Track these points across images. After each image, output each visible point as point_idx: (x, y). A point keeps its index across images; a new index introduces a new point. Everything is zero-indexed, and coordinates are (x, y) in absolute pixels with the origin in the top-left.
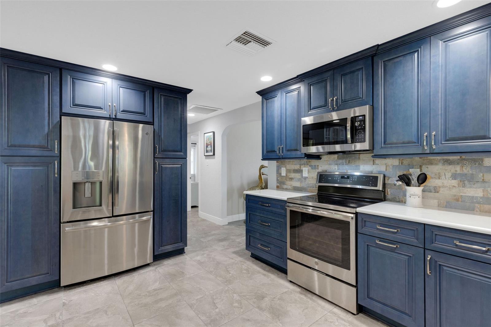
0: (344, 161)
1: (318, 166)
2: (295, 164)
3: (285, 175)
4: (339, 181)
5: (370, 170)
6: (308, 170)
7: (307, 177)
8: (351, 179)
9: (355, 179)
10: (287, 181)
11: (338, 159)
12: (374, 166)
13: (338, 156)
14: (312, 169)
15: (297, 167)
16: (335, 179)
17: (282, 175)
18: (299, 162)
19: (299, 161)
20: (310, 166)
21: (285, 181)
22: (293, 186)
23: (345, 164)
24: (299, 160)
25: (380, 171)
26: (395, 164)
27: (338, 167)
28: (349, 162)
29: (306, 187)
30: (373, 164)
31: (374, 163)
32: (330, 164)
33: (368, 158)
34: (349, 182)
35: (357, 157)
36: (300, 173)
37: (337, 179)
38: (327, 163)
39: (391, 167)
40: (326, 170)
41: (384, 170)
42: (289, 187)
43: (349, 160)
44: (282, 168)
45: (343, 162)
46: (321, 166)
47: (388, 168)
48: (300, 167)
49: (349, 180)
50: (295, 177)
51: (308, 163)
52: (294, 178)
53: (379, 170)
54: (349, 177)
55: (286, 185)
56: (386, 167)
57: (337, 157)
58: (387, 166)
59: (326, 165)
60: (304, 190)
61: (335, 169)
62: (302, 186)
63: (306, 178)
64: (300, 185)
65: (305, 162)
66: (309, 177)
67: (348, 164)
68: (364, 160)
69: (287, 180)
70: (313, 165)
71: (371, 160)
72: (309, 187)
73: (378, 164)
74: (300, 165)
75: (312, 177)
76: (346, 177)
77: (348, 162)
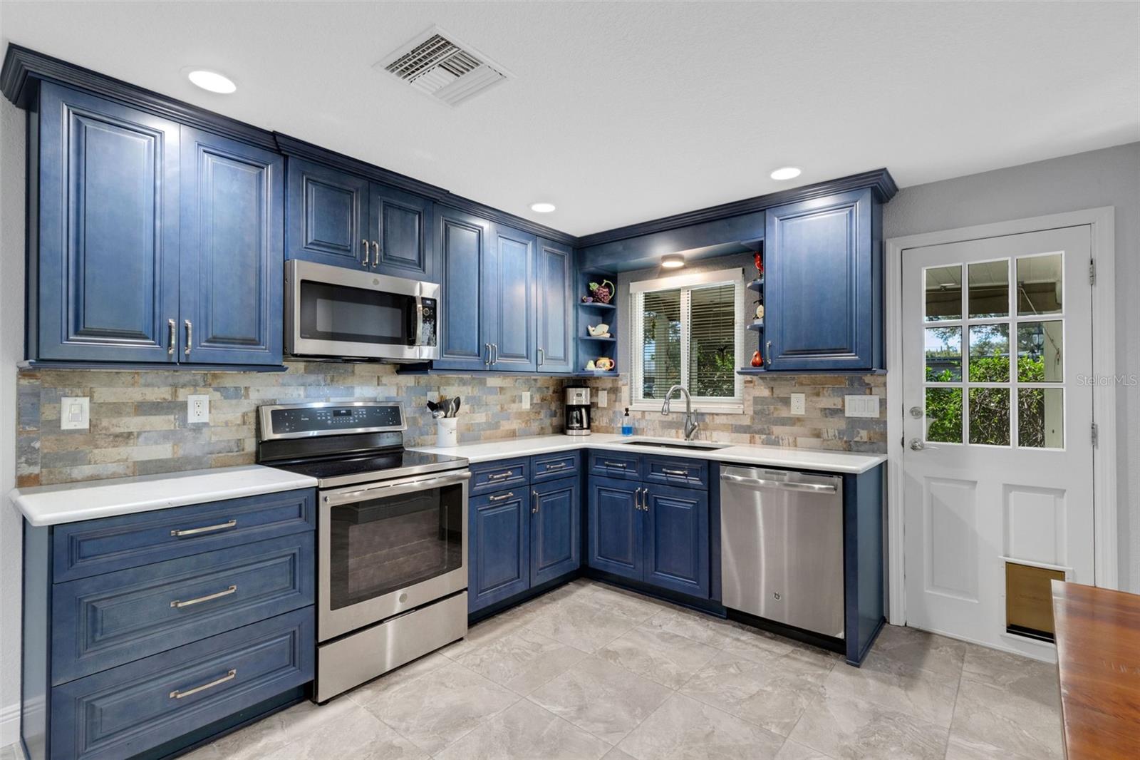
0: (321, 377)
1: (247, 389)
2: (147, 385)
3: (86, 426)
4: (329, 422)
5: (372, 396)
6: (210, 401)
7: (206, 424)
8: (356, 416)
9: (363, 414)
10: (97, 447)
11: (305, 373)
12: (379, 388)
13: (305, 366)
14: (226, 398)
15: (160, 393)
16: (319, 418)
17: (66, 425)
18: (167, 377)
19: (166, 373)
20: (216, 390)
21: (86, 448)
22: (134, 462)
23: (323, 384)
24: (168, 371)
25: (388, 398)
26: (409, 385)
27: (305, 390)
28: (332, 381)
29: (199, 454)
30: (378, 385)
31: (380, 383)
32: (283, 385)
33: (369, 372)
34: (351, 421)
35: (350, 370)
36: (172, 413)
37: (324, 418)
38: (276, 381)
39: (404, 389)
40: (275, 400)
41: (395, 395)
42: (112, 468)
43: (333, 376)
44: (64, 400)
45: (319, 381)
46: (258, 391)
47: (400, 391)
48: (175, 394)
49: (351, 418)
50: (148, 428)
51: (209, 381)
52: (139, 434)
53: (387, 395)
54: (350, 411)
55: (89, 463)
56: (398, 390)
57: (303, 367)
58: (399, 388)
59: (274, 386)
60: (190, 467)
61: (299, 395)
62: (181, 453)
63: (198, 428)
64: (174, 453)
65: (198, 377)
66: (212, 424)
67: (329, 385)
68: (362, 376)
69: (101, 443)
70: (227, 386)
71: (375, 376)
72: (211, 453)
73: (386, 385)
74: (175, 387)
75: (227, 424)
76: (344, 412)
77: (329, 381)
